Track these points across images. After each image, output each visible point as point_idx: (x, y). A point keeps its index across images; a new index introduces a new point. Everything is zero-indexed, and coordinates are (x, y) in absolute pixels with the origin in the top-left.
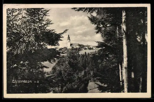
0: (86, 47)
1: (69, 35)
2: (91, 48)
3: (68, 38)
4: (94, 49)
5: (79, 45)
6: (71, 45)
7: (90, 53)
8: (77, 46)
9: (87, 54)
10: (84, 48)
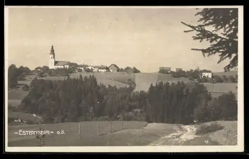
0: (81, 68)
1: (52, 47)
2: (90, 69)
3: (51, 51)
4: (94, 71)
5: (70, 64)
6: (56, 63)
7: (88, 78)
8: (65, 66)
9: (83, 78)
10: (77, 69)
